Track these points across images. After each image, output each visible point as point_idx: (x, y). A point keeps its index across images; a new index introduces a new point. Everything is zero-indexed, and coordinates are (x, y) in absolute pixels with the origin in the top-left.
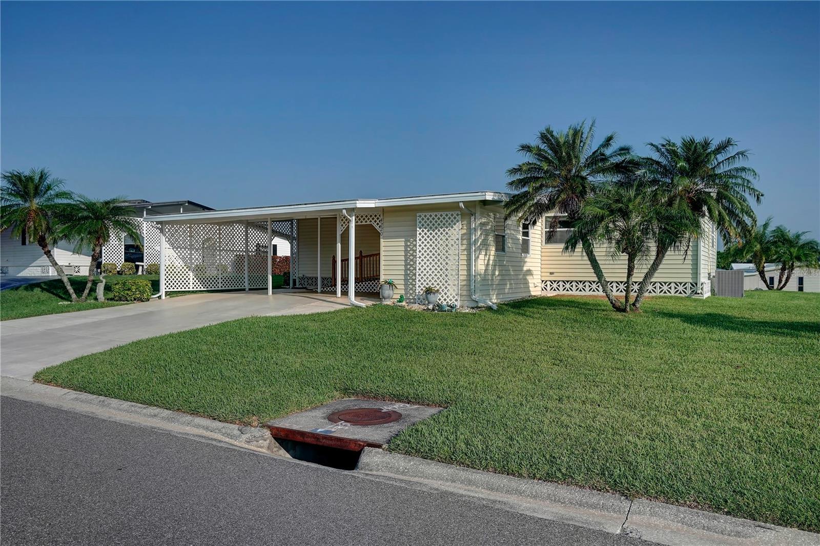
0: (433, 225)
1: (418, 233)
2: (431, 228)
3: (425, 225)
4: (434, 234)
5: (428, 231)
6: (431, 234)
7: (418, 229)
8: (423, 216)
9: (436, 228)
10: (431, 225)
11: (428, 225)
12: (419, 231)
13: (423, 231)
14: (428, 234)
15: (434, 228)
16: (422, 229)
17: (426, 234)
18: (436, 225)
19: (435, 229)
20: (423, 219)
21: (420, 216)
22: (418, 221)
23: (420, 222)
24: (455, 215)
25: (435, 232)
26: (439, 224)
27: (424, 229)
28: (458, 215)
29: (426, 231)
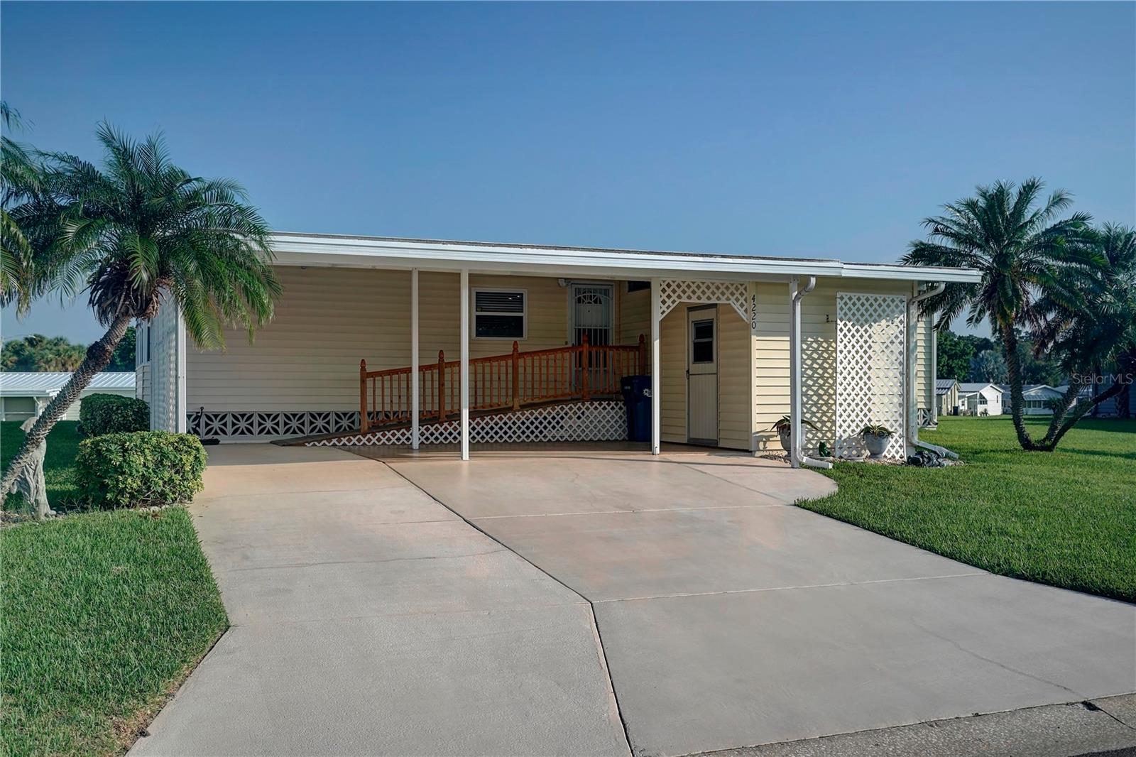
0: (862, 315)
1: (839, 327)
2: (858, 320)
3: (850, 314)
4: (862, 331)
5: (853, 326)
6: (857, 331)
7: (839, 322)
8: (846, 299)
9: (866, 321)
10: (858, 315)
11: (854, 315)
12: (840, 324)
13: (845, 325)
14: (853, 330)
15: (862, 320)
16: (843, 322)
17: (849, 330)
18: (867, 315)
19: (864, 323)
20: (846, 304)
21: (842, 298)
22: (838, 307)
23: (842, 309)
24: (897, 302)
25: (864, 328)
26: (871, 315)
27: (847, 322)
28: (902, 301)
29: (849, 325)
